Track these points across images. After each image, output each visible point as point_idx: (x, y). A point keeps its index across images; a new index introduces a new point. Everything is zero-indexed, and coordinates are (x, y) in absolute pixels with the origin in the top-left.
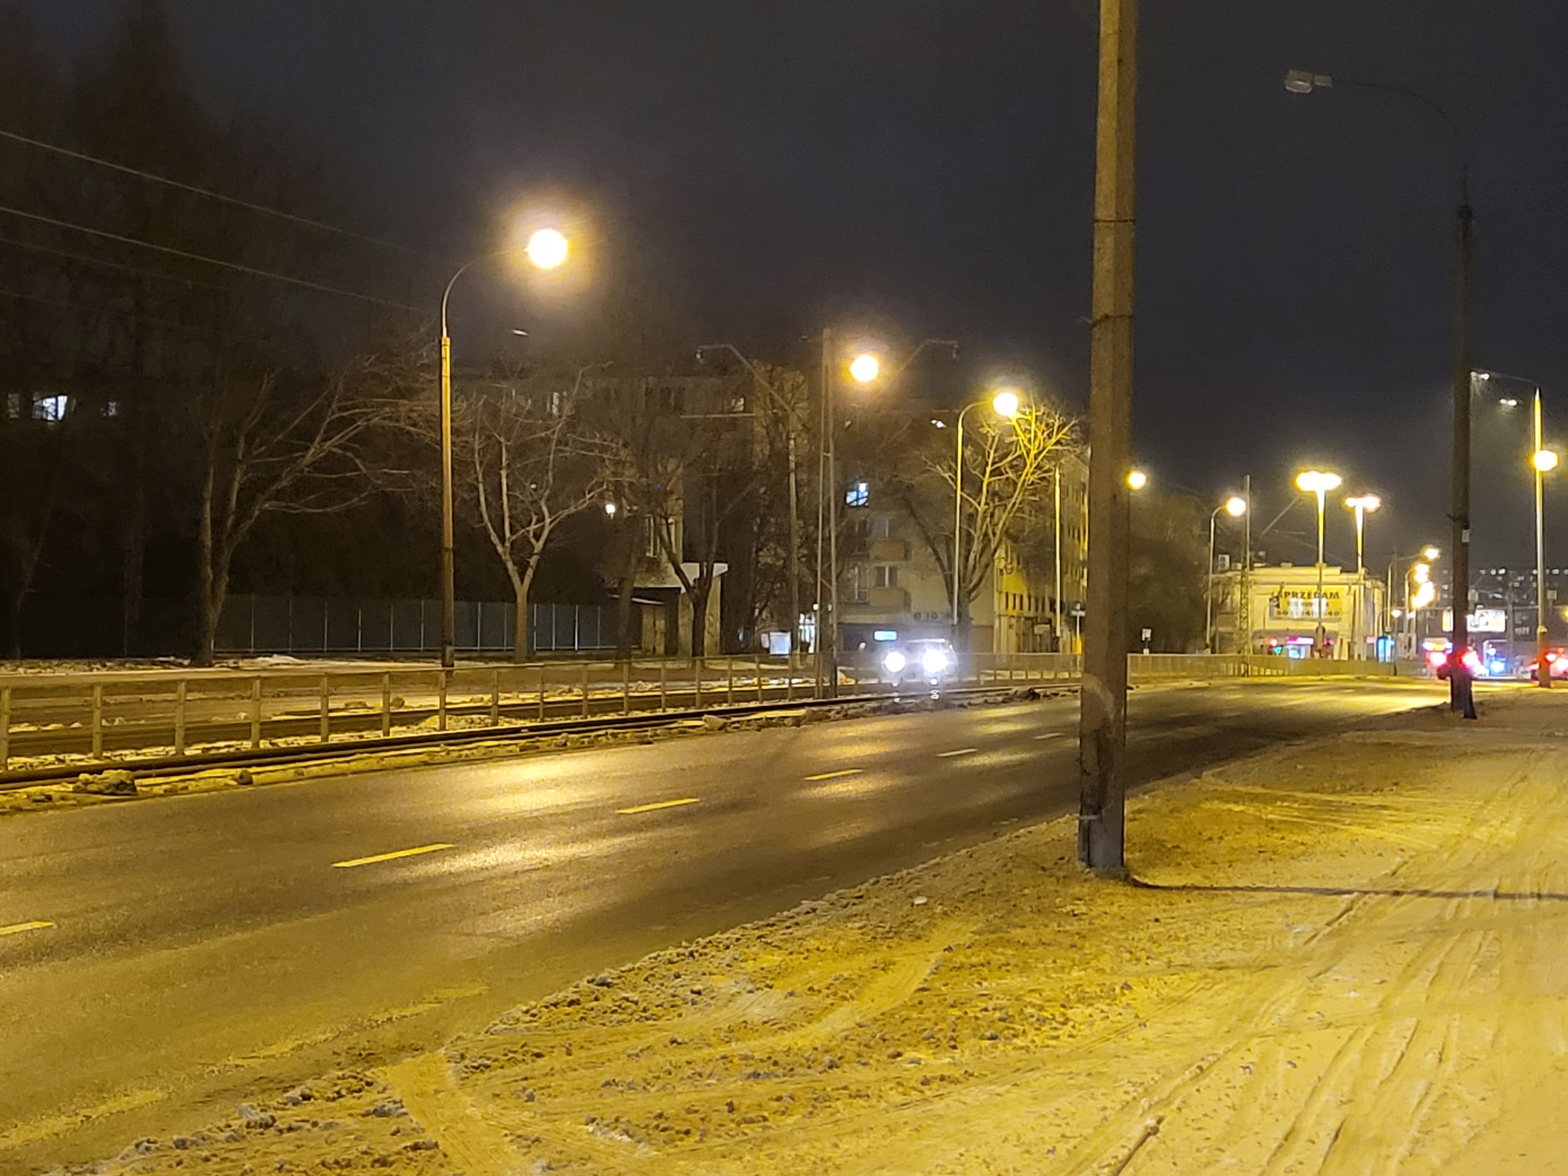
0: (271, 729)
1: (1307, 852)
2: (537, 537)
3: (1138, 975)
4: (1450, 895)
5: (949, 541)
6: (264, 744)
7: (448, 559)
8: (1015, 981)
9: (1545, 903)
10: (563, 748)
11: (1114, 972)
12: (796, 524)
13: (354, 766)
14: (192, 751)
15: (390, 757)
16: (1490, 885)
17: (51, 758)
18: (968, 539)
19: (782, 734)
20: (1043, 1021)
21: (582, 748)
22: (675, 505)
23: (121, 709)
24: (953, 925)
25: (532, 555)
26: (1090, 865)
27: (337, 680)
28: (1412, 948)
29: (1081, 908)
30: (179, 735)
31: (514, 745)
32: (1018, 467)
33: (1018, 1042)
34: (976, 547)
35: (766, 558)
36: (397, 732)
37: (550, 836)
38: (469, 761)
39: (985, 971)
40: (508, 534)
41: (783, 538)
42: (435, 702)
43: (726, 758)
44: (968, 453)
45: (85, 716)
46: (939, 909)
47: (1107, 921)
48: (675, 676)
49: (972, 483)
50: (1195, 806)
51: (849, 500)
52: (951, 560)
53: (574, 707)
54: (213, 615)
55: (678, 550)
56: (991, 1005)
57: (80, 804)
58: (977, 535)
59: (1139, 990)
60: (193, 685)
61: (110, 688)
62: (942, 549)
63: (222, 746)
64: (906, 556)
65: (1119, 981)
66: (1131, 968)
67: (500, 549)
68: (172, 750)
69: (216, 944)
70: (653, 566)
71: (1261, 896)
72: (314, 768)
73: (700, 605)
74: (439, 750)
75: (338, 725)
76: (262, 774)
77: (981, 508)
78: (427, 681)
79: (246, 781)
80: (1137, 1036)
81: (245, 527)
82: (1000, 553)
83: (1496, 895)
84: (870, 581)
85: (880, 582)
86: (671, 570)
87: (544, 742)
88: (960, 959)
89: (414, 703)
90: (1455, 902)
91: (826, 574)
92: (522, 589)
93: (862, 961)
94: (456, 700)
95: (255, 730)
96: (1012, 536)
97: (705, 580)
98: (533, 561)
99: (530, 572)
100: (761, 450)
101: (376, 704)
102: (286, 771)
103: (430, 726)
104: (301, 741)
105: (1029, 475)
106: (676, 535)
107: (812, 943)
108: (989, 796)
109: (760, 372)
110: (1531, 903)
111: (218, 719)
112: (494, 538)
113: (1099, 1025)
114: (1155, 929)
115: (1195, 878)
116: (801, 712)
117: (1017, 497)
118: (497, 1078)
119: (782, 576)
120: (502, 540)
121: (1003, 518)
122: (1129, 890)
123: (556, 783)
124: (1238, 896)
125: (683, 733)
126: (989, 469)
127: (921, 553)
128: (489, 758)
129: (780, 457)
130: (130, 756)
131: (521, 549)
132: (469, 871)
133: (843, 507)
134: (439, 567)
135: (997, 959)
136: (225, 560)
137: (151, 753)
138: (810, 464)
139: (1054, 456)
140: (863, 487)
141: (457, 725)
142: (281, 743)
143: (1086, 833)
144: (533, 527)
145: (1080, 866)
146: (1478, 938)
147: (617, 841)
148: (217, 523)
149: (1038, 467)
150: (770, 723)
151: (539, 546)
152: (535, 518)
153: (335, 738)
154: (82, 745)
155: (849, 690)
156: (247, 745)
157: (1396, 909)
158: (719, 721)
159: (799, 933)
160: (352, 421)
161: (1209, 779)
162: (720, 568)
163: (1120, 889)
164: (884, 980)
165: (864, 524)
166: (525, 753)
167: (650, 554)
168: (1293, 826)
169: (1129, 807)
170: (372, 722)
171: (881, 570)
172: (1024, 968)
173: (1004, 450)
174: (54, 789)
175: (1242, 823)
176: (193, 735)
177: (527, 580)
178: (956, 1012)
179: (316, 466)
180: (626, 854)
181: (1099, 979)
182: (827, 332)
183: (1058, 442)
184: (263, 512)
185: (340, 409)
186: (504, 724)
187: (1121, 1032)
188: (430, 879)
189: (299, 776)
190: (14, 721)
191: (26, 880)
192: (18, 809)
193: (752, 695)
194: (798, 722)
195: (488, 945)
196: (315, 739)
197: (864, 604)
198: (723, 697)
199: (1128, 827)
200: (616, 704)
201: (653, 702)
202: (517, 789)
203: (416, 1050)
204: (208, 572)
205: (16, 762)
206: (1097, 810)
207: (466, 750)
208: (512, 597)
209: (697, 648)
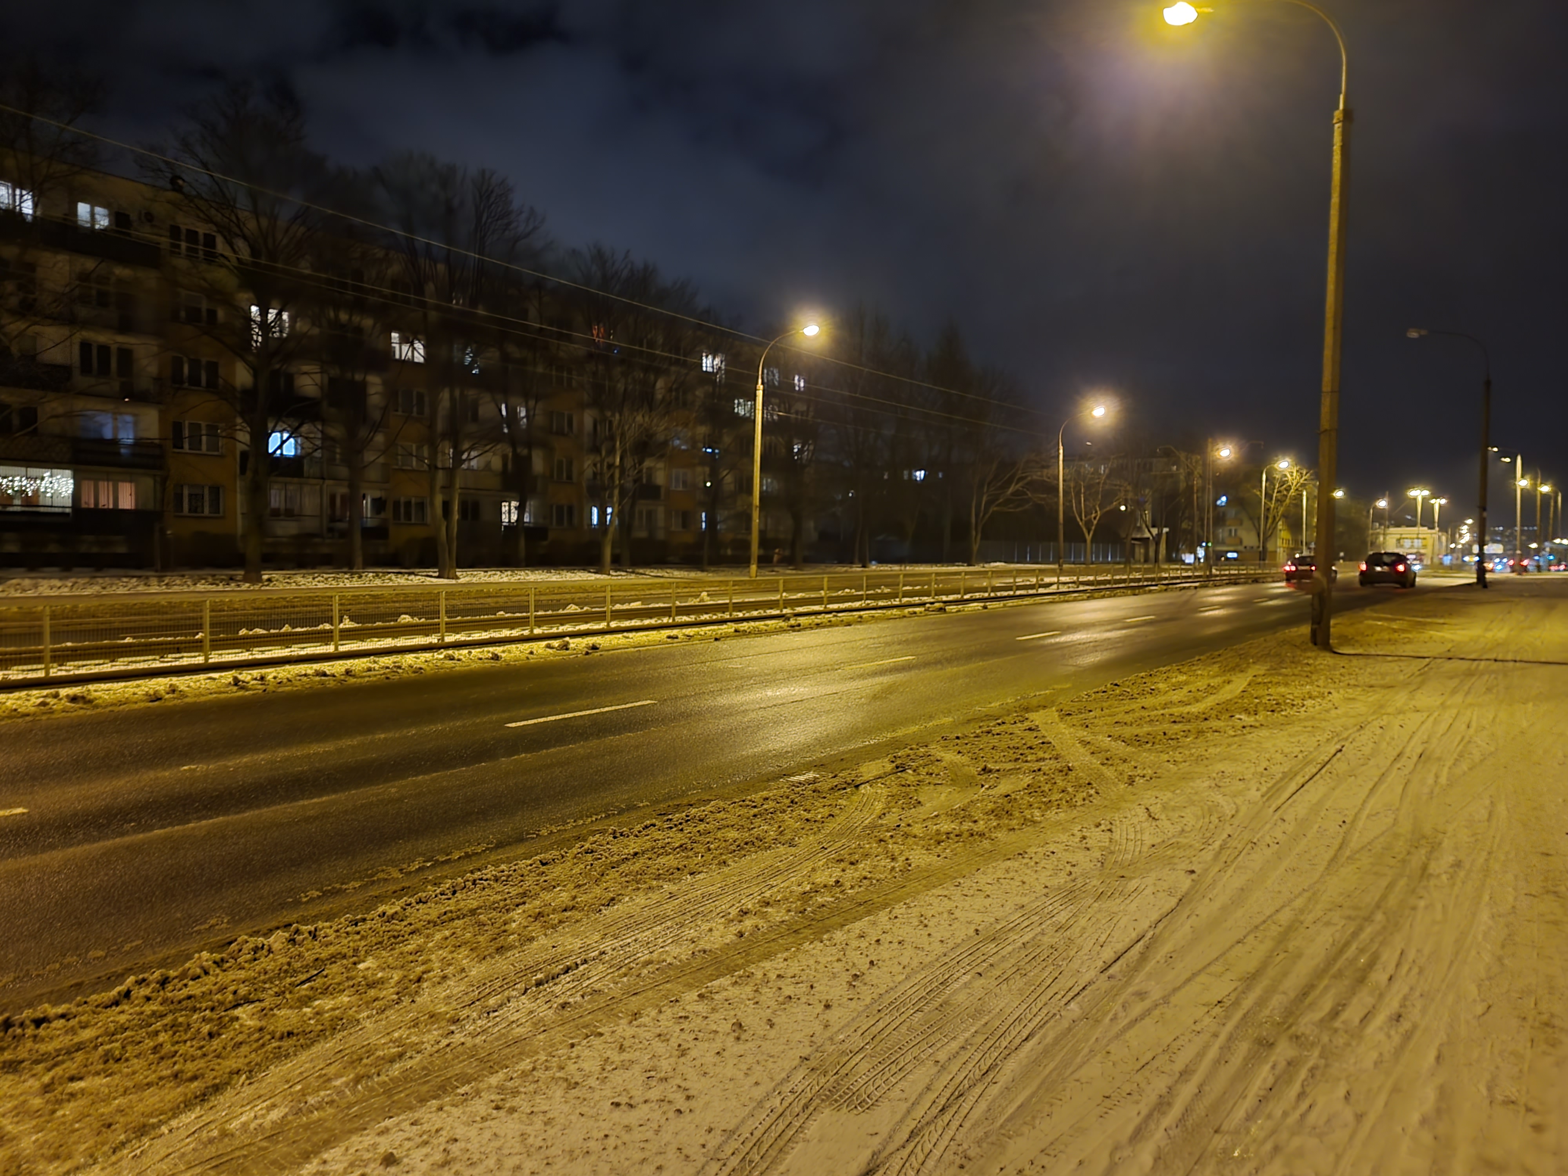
0: (995, 589)
1: (1410, 641)
2: (1095, 519)
3: (1335, 688)
4: (1474, 660)
5: (1259, 519)
6: (992, 595)
7: (1061, 527)
8: (1282, 689)
9: (1518, 664)
10: (1103, 597)
11: (1324, 687)
12: (1197, 513)
13: (1025, 602)
14: (967, 597)
15: (1038, 599)
16: (1493, 656)
17: (918, 598)
18: (1266, 518)
19: (1190, 592)
20: (1293, 705)
21: (1110, 597)
22: (1148, 506)
23: (942, 581)
24: (1257, 667)
25: (1092, 526)
26: (1315, 644)
27: (1020, 572)
28: (1456, 681)
29: (1311, 661)
30: (963, 591)
31: (1085, 596)
32: (1288, 490)
33: (1283, 713)
34: (1270, 521)
35: (1184, 526)
36: (1041, 591)
37: (1098, 629)
38: (1067, 601)
39: (1270, 685)
40: (1084, 519)
41: (1191, 519)
42: (1055, 579)
43: (1167, 601)
44: (1267, 485)
45: (929, 584)
46: (1251, 661)
47: (1322, 667)
48: (1147, 571)
49: (1269, 496)
50: (1361, 622)
51: (1218, 503)
52: (1259, 526)
53: (1108, 582)
54: (975, 548)
55: (1149, 523)
56: (1271, 698)
57: (926, 615)
58: (1271, 516)
59: (1335, 694)
60: (967, 573)
61: (937, 574)
62: (1256, 522)
63: (977, 595)
64: (1241, 524)
65: (1326, 690)
66: (1332, 686)
67: (1081, 523)
68: (959, 596)
69: (972, 666)
70: (1140, 529)
71: (1389, 658)
72: (1010, 603)
73: (1158, 544)
74: (1057, 597)
75: (1019, 588)
76: (991, 605)
77: (1272, 506)
78: (1052, 573)
79: (985, 607)
80: (1334, 713)
81: (987, 516)
82: (1280, 523)
83: (1496, 660)
84: (1226, 534)
85: (1230, 535)
86: (1147, 531)
87: (1096, 595)
88: (1259, 680)
89: (1047, 580)
90: (1476, 663)
91: (1208, 532)
92: (1089, 538)
93: (1219, 679)
94: (1063, 579)
95: (989, 589)
96: (1284, 517)
97: (1159, 534)
98: (1093, 528)
99: (1092, 532)
100: (1183, 485)
101: (1034, 580)
102: (1001, 604)
103: (1053, 589)
104: (1005, 594)
105: (1292, 493)
106: (1149, 518)
107: (1199, 672)
108: (1274, 617)
109: (1182, 456)
110: (1511, 664)
111: (976, 585)
112: (1079, 519)
113: (1318, 708)
114: (1342, 670)
115: (1360, 651)
116: (1197, 584)
117: (1288, 501)
118: (1074, 719)
119: (1190, 532)
120: (1082, 520)
121: (1281, 510)
122: (1332, 655)
123: (1100, 610)
124: (1379, 658)
125: (1150, 591)
126: (1276, 491)
127: (1247, 523)
128: (1075, 600)
129: (1190, 488)
130: (944, 598)
131: (1089, 523)
132: (1066, 641)
133: (1216, 506)
134: (1057, 531)
135: (1275, 680)
136: (979, 528)
137: (951, 598)
138: (1203, 490)
139: (1303, 485)
140: (1224, 498)
141: (1064, 588)
142: (999, 594)
143: (1314, 633)
144: (1093, 516)
145: (1310, 645)
146: (1486, 677)
147: (1124, 632)
148: (977, 515)
149: (1296, 490)
150: (1184, 588)
151: (1096, 522)
152: (1094, 512)
153: (1018, 593)
154: (928, 594)
155: (1217, 576)
156: (986, 595)
157: (1449, 665)
158: (1164, 587)
159: (1194, 668)
161: (1368, 612)
162: (1166, 530)
163: (1328, 654)
164: (1228, 687)
165: (1224, 512)
166: (1089, 598)
167: (1138, 525)
168: (1404, 631)
169: (1332, 622)
170: (1032, 587)
171: (1231, 530)
172: (1286, 684)
173: (1282, 483)
174: (917, 609)
175: (1382, 629)
176: (967, 591)
177: (1091, 535)
178: (1258, 701)
179: (1012, 495)
180: (1127, 637)
181: (1318, 689)
184: (994, 511)
186: (1081, 588)
187: (1327, 711)
188: (1052, 644)
189: (1005, 606)
190: (904, 585)
191: (907, 642)
192: (904, 617)
193: (1178, 578)
194: (1196, 588)
195: (1073, 669)
196: (1011, 593)
197: (1223, 543)
198: (1166, 578)
199: (1332, 630)
200: (1124, 581)
201: (1139, 580)
202: (1085, 612)
203: (1045, 707)
204: (974, 533)
205: (905, 600)
206: (1319, 623)
207: (1067, 597)
208: (1085, 541)
209: (1156, 560)
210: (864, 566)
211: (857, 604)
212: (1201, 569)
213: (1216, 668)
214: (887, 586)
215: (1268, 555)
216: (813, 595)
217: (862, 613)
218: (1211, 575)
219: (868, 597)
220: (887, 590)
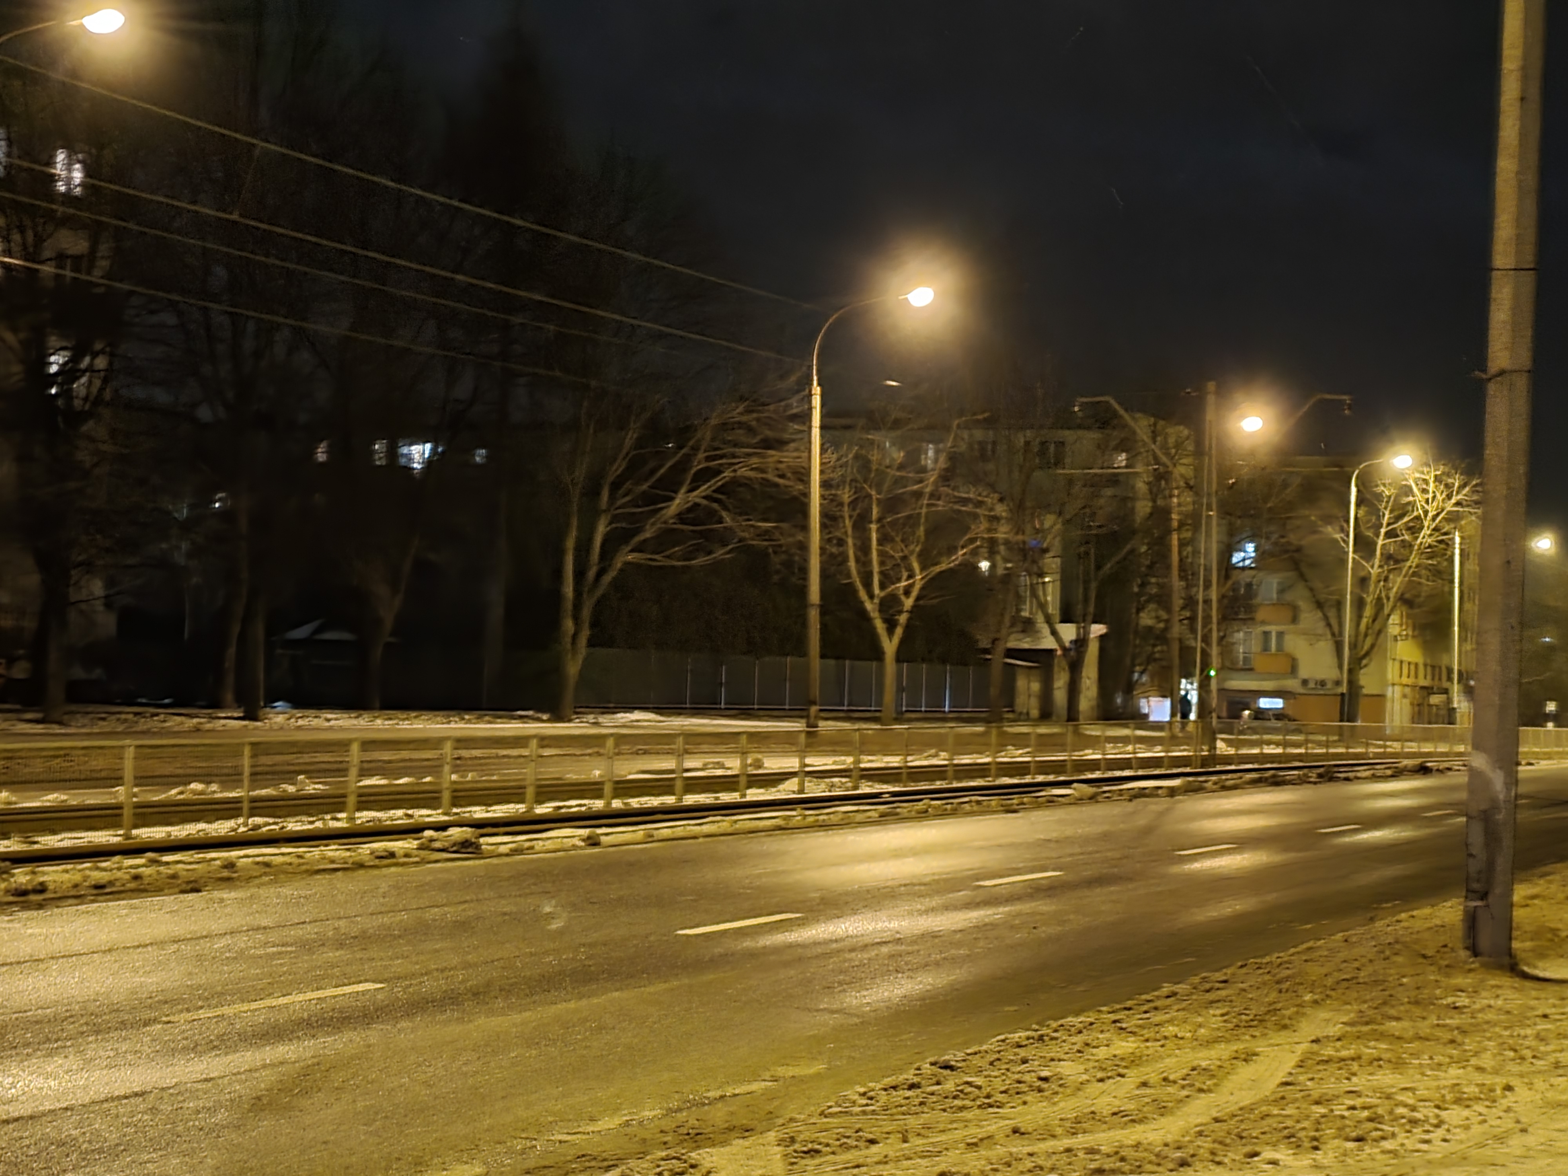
0: (625, 788)
2: (907, 592)
3: (1521, 1076)
5: (1339, 605)
6: (617, 804)
7: (814, 615)
8: (1386, 1078)
10: (923, 815)
11: (1496, 1072)
12: (1177, 584)
13: (706, 829)
14: (542, 809)
15: (744, 821)
17: (400, 813)
18: (1359, 604)
19: (1155, 806)
20: (1414, 1122)
21: (942, 814)
22: (1052, 562)
23: (473, 763)
24: (1323, 1014)
25: (901, 612)
26: (1475, 955)
27: (694, 739)
29: (1463, 1000)
30: (530, 792)
31: (875, 811)
32: (1415, 529)
33: (1387, 1145)
34: (1368, 612)
35: (1146, 619)
36: (755, 794)
38: (824, 828)
39: (1355, 1067)
40: (877, 591)
41: (1163, 600)
42: (791, 763)
43: (1093, 831)
44: (1361, 513)
45: (437, 769)
46: (1308, 997)
47: (1490, 1016)
48: (1045, 744)
49: (1364, 545)
51: (1234, 560)
52: (1341, 624)
53: (940, 772)
54: (573, 668)
55: (1054, 609)
56: (1358, 1102)
57: (424, 861)
58: (1369, 599)
59: (1522, 1093)
60: (545, 741)
61: (462, 742)
62: (1332, 614)
63: (574, 805)
64: (1295, 620)
65: (1500, 1081)
66: (1515, 1068)
67: (869, 606)
68: (521, 808)
70: (1028, 627)
72: (665, 829)
73: (1075, 668)
74: (795, 815)
75: (691, 786)
76: (611, 836)
77: (1375, 571)
78: (785, 742)
79: (593, 842)
80: (1516, 1143)
81: (607, 578)
82: (1394, 619)
84: (1255, 646)
85: (1266, 648)
86: (1046, 630)
87: (904, 809)
88: (1328, 1051)
89: (773, 764)
91: (1206, 639)
92: (890, 646)
93: (1223, 1051)
94: (815, 762)
95: (608, 789)
96: (1406, 601)
97: (1081, 643)
98: (903, 618)
99: (899, 631)
100: (1143, 508)
101: (733, 765)
102: (638, 832)
103: (787, 790)
104: (654, 802)
105: (1425, 537)
106: (1052, 596)
107: (1171, 1030)
108: (1371, 877)
109: (1141, 425)
111: (572, 777)
112: (863, 594)
113: (1476, 1129)
114: (1543, 1026)
116: (1176, 783)
117: (1414, 560)
118: (828, 1164)
119: (1162, 637)
120: (871, 596)
121: (1397, 583)
122: (1517, 982)
123: (915, 852)
125: (1051, 802)
126: (1383, 531)
127: (1310, 618)
128: (846, 823)
129: (1161, 514)
130: (479, 813)
131: (890, 606)
132: (816, 944)
133: (1227, 569)
134: (804, 623)
135: (1369, 1051)
136: (586, 613)
137: (500, 811)
138: (1193, 521)
139: (1453, 518)
140: (1250, 547)
141: (816, 789)
142: (635, 803)
143: (1471, 921)
144: (904, 584)
145: (1463, 954)
147: (974, 916)
148: (580, 574)
149: (1436, 529)
150: (1142, 793)
151: (909, 603)
152: (905, 574)
153: (690, 799)
154: (430, 799)
155: (1229, 760)
156: (598, 804)
158: (1088, 790)
159: (1158, 1017)
160: (718, 472)
162: (1098, 629)
163: (1506, 981)
164: (1245, 1072)
165: (1249, 585)
166: (884, 819)
167: (1025, 614)
169: (1520, 892)
170: (729, 783)
171: (1266, 634)
172: (1398, 1065)
173: (1400, 511)
174: (399, 845)
176: (544, 793)
177: (896, 639)
178: (1322, 1110)
179: (681, 517)
180: (982, 928)
181: (1479, 1078)
182: (1211, 386)
183: (1458, 504)
184: (627, 564)
185: (708, 459)
186: (865, 789)
187: (1500, 1139)
188: (777, 950)
189: (649, 838)
190: (364, 773)
191: (363, 939)
192: (361, 866)
193: (1125, 764)
194: (1172, 792)
195: (833, 1020)
196: (670, 800)
197: (1248, 670)
198: (1094, 765)
199: (1518, 914)
200: (981, 770)
201: (1020, 769)
202: (873, 857)
203: (747, 1131)
204: (569, 625)
205: (365, 816)
206: (1484, 896)
207: (824, 815)
208: (878, 654)
209: (1072, 715)
210: (251, 715)
211: (222, 828)
212: (1187, 740)
213: (1213, 1019)
214: (313, 773)
215: (1363, 704)
216: (93, 798)
217: (234, 854)
218: (1214, 759)
219: (258, 807)
220: (312, 788)
